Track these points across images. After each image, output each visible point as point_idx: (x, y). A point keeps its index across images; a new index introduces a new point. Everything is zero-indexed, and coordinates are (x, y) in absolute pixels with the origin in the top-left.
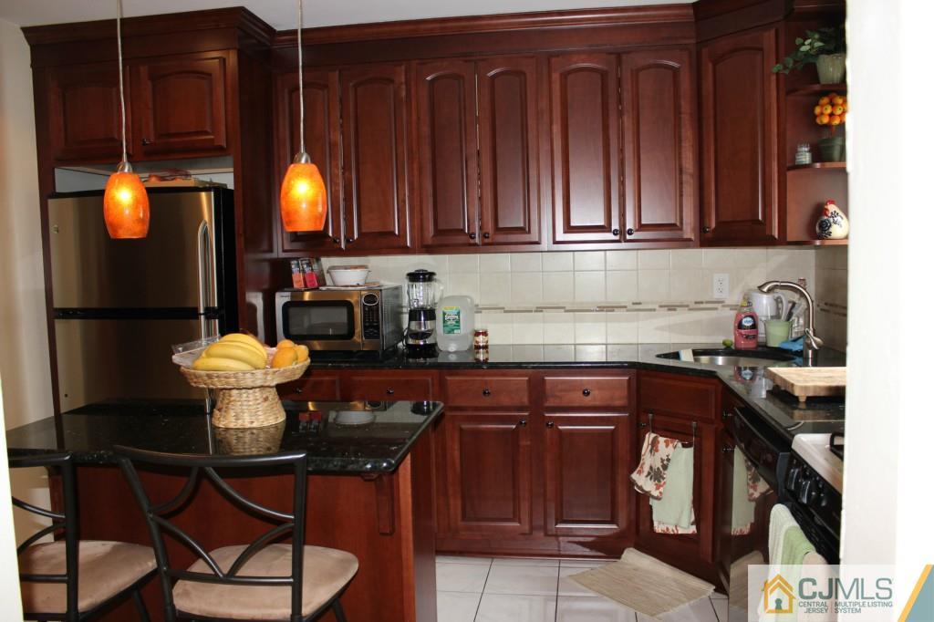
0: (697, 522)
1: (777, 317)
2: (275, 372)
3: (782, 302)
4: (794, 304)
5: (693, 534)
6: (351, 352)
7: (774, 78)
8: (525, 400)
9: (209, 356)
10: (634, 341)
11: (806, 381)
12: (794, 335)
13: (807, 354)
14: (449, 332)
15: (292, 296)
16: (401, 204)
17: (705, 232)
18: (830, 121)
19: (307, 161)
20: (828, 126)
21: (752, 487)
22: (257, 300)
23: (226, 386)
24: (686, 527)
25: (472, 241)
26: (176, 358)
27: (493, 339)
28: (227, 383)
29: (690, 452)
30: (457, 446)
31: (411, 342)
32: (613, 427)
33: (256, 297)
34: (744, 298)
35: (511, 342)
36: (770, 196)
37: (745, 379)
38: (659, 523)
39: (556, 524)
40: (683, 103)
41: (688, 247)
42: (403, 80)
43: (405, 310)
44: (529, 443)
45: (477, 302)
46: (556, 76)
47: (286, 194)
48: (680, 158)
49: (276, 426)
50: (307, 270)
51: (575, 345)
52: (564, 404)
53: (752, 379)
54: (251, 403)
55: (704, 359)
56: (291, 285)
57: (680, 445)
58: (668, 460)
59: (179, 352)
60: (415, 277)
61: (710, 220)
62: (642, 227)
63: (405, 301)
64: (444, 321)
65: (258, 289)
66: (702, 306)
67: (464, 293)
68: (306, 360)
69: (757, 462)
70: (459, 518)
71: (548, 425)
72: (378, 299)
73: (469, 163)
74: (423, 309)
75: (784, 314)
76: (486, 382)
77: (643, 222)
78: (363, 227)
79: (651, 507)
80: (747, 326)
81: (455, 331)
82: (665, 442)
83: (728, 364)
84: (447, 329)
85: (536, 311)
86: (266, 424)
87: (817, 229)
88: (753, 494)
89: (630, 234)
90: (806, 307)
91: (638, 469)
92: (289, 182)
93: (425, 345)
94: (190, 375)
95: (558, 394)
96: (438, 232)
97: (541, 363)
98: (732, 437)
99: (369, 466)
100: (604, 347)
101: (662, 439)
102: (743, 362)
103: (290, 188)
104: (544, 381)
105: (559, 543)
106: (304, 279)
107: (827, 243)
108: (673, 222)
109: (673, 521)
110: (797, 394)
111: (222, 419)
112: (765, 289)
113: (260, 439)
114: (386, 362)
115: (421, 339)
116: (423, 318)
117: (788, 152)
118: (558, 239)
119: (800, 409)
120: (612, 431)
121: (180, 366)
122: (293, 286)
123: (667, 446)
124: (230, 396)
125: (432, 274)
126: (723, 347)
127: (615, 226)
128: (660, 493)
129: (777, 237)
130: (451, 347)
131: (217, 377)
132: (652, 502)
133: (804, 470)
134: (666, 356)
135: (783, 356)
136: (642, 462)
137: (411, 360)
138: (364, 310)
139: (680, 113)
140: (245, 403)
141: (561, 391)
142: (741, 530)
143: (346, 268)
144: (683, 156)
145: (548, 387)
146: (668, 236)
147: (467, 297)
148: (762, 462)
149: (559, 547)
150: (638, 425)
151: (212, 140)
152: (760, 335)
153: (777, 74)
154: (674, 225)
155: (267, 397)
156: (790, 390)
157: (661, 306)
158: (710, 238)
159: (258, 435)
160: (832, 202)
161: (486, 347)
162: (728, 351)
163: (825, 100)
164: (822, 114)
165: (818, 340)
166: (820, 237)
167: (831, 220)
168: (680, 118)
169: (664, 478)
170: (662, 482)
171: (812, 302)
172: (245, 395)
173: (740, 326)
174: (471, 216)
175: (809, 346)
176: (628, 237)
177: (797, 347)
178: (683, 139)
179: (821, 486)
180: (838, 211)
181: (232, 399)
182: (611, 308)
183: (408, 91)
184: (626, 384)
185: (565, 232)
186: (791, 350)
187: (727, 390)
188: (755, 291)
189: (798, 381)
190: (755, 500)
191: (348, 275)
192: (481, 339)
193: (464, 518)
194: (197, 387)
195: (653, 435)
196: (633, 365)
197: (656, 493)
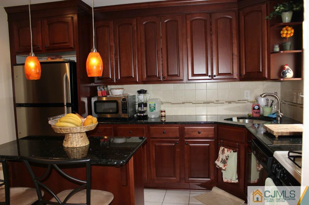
0: (238, 179)
1: (267, 105)
2: (84, 128)
3: (269, 100)
4: (273, 101)
5: (237, 183)
6: (118, 118)
7: (266, 21)
8: (178, 135)
9: (60, 122)
10: (217, 114)
11: (278, 130)
12: (273, 112)
13: (278, 119)
14: (152, 111)
15: (98, 99)
16: (135, 67)
17: (241, 76)
18: (286, 36)
19: (95, 51)
20: (285, 38)
21: (258, 166)
22: (85, 100)
23: (67, 133)
24: (234, 180)
25: (159, 80)
26: (50, 122)
27: (167, 113)
28: (67, 131)
29: (236, 154)
30: (154, 151)
31: (138, 114)
32: (209, 145)
33: (85, 99)
34: (255, 99)
35: (173, 114)
36: (265, 63)
37: (255, 127)
38: (225, 178)
39: (189, 178)
40: (233, 30)
41: (235, 81)
42: (135, 24)
43: (137, 103)
44: (179, 150)
45: (162, 101)
46: (188, 22)
47: (88, 63)
48: (232, 50)
49: (85, 147)
50: (103, 90)
51: (196, 115)
52: (191, 137)
53: (258, 127)
54: (76, 138)
55: (241, 121)
56: (97, 95)
57: (232, 151)
58: (228, 157)
59: (51, 120)
60: (140, 92)
61: (243, 72)
62: (219, 74)
63: (137, 100)
64: (150, 107)
65: (85, 97)
66: (240, 102)
67: (157, 98)
68: (96, 123)
69: (260, 160)
70: (155, 176)
71: (186, 144)
72: (127, 100)
73: (158, 52)
74: (143, 103)
75: (269, 104)
76: (164, 129)
77: (219, 73)
78: (122, 75)
79: (222, 173)
80: (256, 108)
81: (154, 111)
82: (227, 150)
83: (249, 122)
84: (151, 110)
85: (182, 104)
86: (81, 146)
87: (282, 74)
88: (258, 169)
89: (215, 77)
90: (277, 102)
91: (218, 159)
92: (89, 59)
93: (144, 116)
94: (54, 128)
95: (190, 133)
96: (148, 76)
97: (184, 122)
98: (251, 149)
99: (115, 163)
100: (206, 116)
101: (226, 149)
102: (255, 122)
103: (89, 62)
104: (185, 128)
105: (190, 185)
106: (102, 93)
107: (285, 79)
108: (230, 72)
109: (230, 178)
110: (275, 135)
111: (66, 144)
112: (263, 96)
113: (80, 151)
114: (129, 122)
115: (142, 113)
116: (143, 106)
117: (271, 47)
118: (189, 79)
119: (276, 140)
120: (209, 146)
121: (51, 125)
122: (98, 95)
123: (228, 152)
124: (69, 136)
125: (146, 91)
126: (248, 116)
127: (210, 74)
128: (225, 168)
129: (267, 77)
130: (153, 116)
131: (63, 129)
132: (223, 171)
133: (278, 165)
134: (228, 120)
135: (270, 120)
136: (219, 157)
137: (139, 121)
138: (122, 104)
139: (232, 34)
140: (74, 138)
141: (191, 132)
142: (254, 181)
143: (116, 89)
144: (233, 49)
145: (186, 130)
146: (228, 77)
147: (158, 99)
148: (262, 160)
149: (190, 186)
150: (217, 144)
151: (69, 45)
152: (261, 112)
153: (267, 20)
154: (231, 73)
155: (82, 136)
156: (272, 133)
157: (226, 102)
158: (243, 78)
159: (79, 150)
160: (287, 65)
161: (165, 116)
162: (250, 118)
163: (284, 29)
164: (283, 33)
165: (282, 114)
166: (282, 78)
167: (287, 71)
168: (232, 36)
169: (227, 163)
170: (226, 164)
171: (280, 100)
172: (74, 135)
173: (254, 109)
174: (159, 71)
175: (279, 116)
176: (214, 78)
177: (274, 116)
178: (233, 43)
179: (285, 172)
180: (289, 68)
181: (70, 137)
182: (208, 103)
183: (137, 27)
184: (213, 130)
185: (192, 76)
186: (272, 117)
187: (249, 132)
188: (259, 96)
189: (275, 130)
190: (259, 171)
191: (117, 91)
192: (163, 113)
193: (157, 176)
194: (57, 133)
195: (223, 148)
196: (215, 123)
197: (224, 168)
